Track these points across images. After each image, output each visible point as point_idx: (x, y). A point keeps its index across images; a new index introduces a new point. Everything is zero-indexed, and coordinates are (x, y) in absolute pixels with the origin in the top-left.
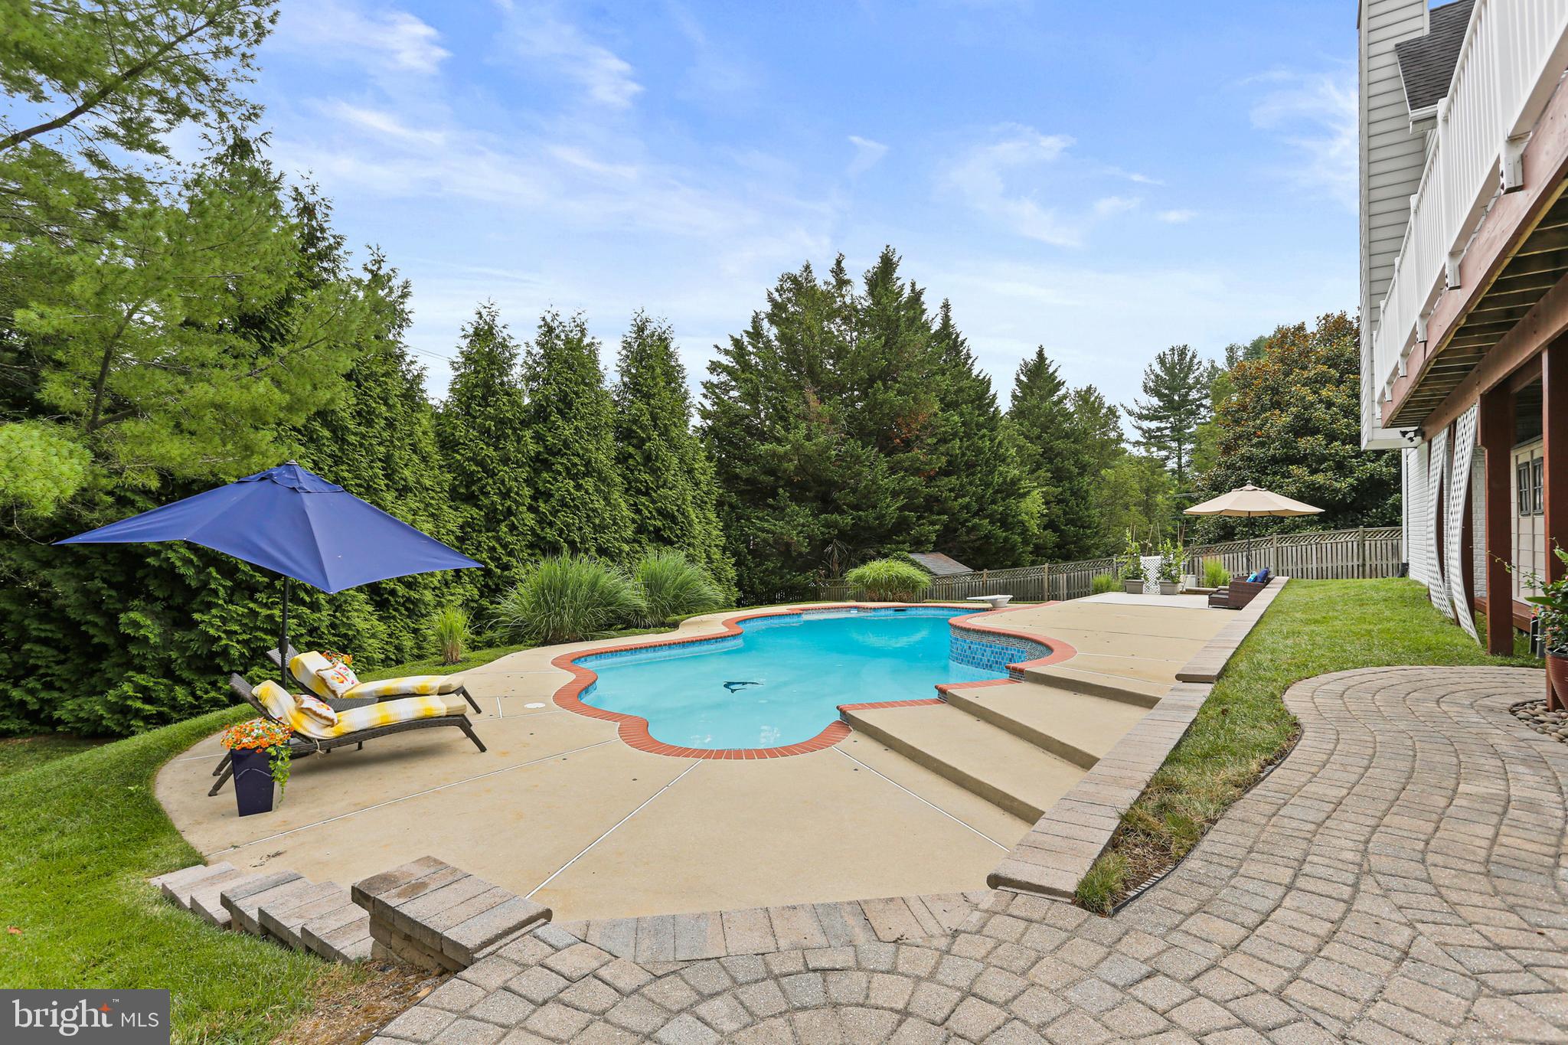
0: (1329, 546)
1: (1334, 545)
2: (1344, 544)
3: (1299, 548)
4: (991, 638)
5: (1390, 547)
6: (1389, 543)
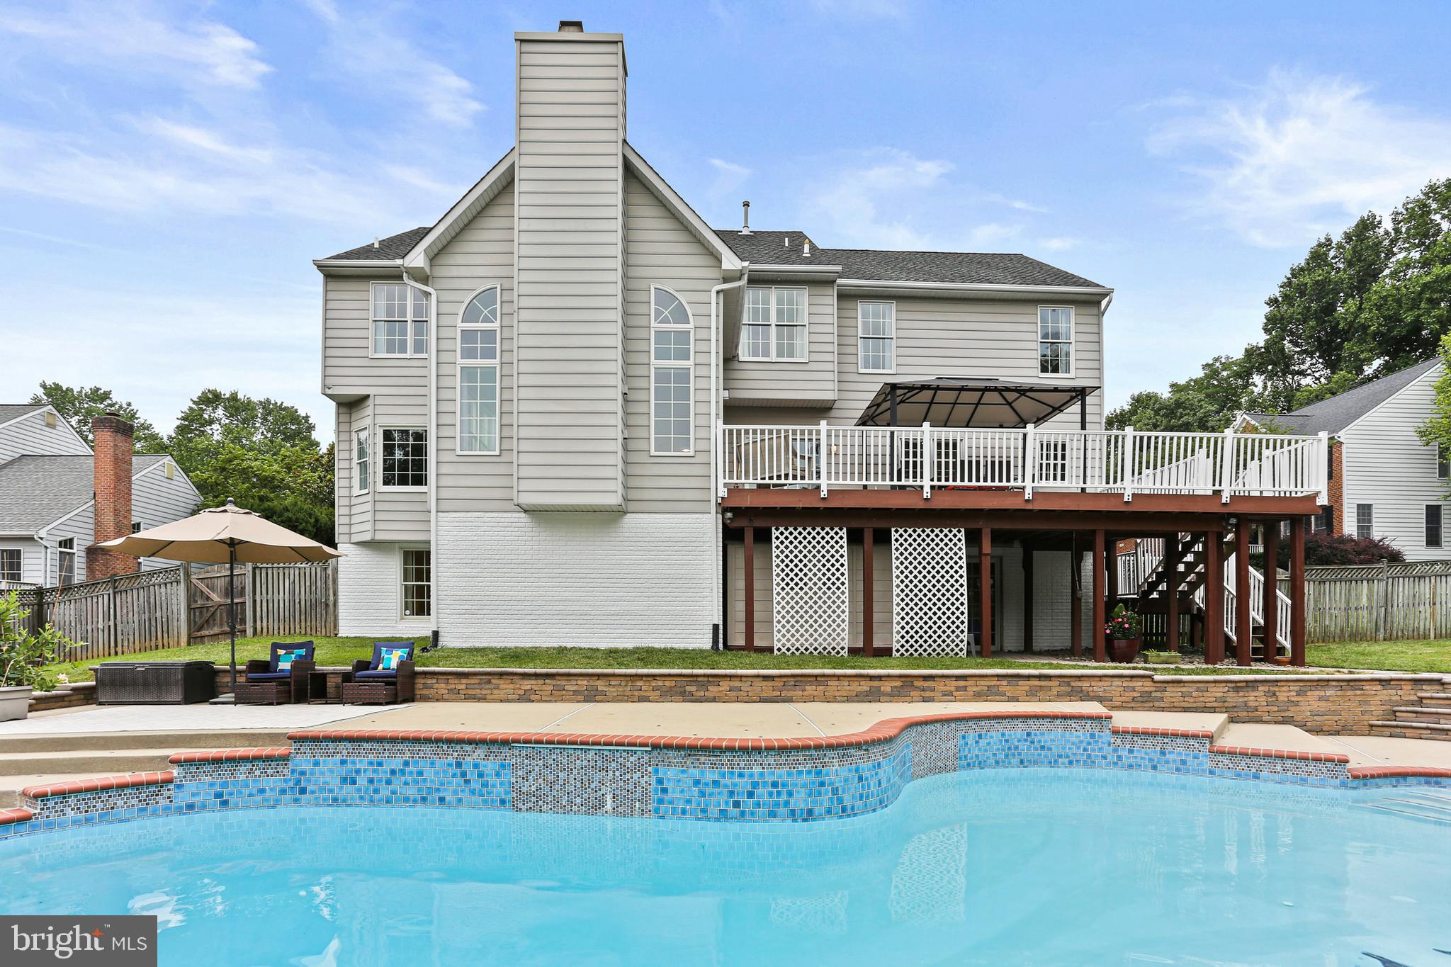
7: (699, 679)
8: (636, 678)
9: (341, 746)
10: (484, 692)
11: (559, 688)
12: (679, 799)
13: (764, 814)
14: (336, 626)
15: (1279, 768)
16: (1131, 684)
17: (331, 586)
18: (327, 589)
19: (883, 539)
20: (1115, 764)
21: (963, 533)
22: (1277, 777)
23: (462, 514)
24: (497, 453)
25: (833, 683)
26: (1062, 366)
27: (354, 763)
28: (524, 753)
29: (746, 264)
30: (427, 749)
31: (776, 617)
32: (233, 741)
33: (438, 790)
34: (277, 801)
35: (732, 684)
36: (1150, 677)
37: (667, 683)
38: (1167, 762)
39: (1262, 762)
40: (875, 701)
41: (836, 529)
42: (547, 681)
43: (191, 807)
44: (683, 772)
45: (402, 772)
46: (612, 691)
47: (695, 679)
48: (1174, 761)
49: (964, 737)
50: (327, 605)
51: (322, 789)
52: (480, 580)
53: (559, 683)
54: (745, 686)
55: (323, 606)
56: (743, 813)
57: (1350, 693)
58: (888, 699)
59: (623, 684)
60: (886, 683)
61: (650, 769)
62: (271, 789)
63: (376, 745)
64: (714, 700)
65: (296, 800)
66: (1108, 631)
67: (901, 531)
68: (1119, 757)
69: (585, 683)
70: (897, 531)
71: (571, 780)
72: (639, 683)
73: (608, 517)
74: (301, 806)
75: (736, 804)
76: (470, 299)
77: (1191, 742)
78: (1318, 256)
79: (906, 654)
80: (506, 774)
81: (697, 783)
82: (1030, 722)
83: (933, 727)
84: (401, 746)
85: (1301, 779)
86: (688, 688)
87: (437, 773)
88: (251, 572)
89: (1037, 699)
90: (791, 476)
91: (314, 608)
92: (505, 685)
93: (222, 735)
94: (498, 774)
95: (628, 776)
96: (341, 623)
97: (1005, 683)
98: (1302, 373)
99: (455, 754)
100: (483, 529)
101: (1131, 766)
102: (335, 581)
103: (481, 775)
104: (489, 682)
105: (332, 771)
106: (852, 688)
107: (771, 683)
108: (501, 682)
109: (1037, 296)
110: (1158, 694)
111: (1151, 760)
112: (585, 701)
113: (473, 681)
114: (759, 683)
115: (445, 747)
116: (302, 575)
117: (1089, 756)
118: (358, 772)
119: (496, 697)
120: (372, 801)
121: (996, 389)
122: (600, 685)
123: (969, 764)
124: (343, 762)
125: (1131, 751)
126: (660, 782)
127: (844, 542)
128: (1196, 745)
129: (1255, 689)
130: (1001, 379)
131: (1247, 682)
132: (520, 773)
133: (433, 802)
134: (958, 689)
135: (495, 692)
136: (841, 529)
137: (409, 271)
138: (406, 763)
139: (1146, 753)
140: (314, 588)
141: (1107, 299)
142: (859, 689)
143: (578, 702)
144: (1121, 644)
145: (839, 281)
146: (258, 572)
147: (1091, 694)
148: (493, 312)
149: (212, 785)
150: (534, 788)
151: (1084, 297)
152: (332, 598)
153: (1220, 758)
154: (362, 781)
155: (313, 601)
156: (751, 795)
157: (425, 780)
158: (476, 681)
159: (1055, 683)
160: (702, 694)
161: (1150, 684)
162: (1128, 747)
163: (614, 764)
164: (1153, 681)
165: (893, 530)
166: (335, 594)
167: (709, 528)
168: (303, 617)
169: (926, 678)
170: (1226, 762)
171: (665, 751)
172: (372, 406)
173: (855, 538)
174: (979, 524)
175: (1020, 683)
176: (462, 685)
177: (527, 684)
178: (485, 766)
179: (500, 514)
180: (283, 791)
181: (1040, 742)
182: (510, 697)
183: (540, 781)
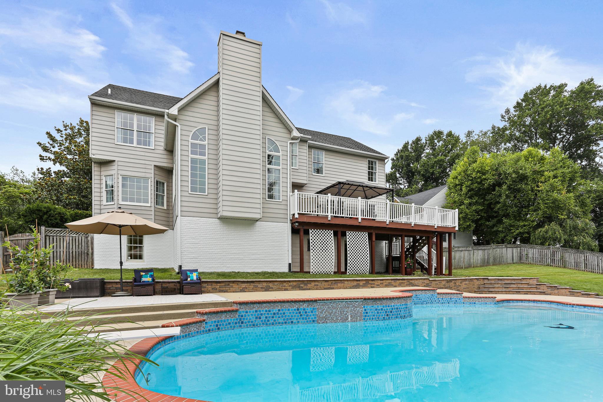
7: (305, 282)
8: (283, 282)
9: (255, 305)
10: (227, 289)
11: (256, 286)
12: (371, 315)
13: (395, 317)
14: (93, 264)
15: (480, 301)
16: (424, 281)
17: (90, 245)
18: (88, 247)
19: (344, 234)
20: (438, 303)
21: (367, 234)
22: (480, 303)
23: (192, 218)
24: (206, 194)
25: (346, 282)
26: (374, 180)
27: (260, 311)
28: (321, 304)
29: (302, 135)
30: (287, 305)
31: (312, 261)
32: (207, 306)
33: (291, 319)
34: (234, 327)
35: (315, 283)
36: (428, 279)
37: (294, 284)
38: (452, 301)
39: (476, 299)
40: (358, 288)
41: (330, 231)
42: (251, 284)
43: (209, 330)
44: (372, 307)
45: (278, 313)
46: (275, 287)
47: (303, 282)
48: (454, 301)
50: (88, 254)
51: (249, 322)
52: (200, 245)
53: (256, 284)
54: (319, 284)
55: (86, 254)
56: (389, 318)
57: (471, 282)
58: (362, 287)
59: (279, 284)
60: (361, 282)
61: (362, 306)
62: (232, 323)
63: (268, 305)
64: (309, 289)
65: (240, 326)
66: (406, 266)
67: (349, 232)
68: (439, 301)
69: (265, 284)
70: (348, 232)
71: (337, 312)
72: (285, 284)
73: (250, 222)
74: (242, 328)
75: (387, 315)
76: (194, 131)
77: (458, 295)
78: (405, 147)
79: (351, 274)
80: (315, 312)
81: (376, 309)
82: (417, 292)
84: (277, 304)
85: (486, 303)
86: (301, 285)
87: (290, 313)
88: (44, 238)
89: (401, 286)
90: (311, 212)
91: (80, 255)
92: (235, 285)
93: (203, 304)
94: (312, 312)
95: (356, 309)
96: (96, 262)
97: (393, 281)
98: (401, 184)
99: (297, 306)
100: (200, 224)
101: (442, 303)
102: (92, 243)
103: (306, 313)
104: (229, 285)
105: (252, 315)
106: (351, 284)
107: (327, 283)
108: (234, 285)
109: (367, 155)
110: (430, 284)
111: (448, 301)
112: (265, 291)
113: (222, 285)
114: (324, 283)
115: (293, 304)
116: (74, 240)
117: (431, 301)
118: (262, 314)
119: (231, 290)
120: (267, 324)
121: (362, 186)
122: (271, 285)
124: (256, 311)
125: (442, 299)
126: (365, 310)
127: (332, 235)
128: (460, 296)
129: (451, 282)
130: (365, 183)
131: (450, 280)
132: (320, 311)
133: (289, 323)
134: (381, 284)
135: (231, 288)
136: (331, 231)
137: (168, 115)
138: (279, 310)
139: (446, 299)
140: (80, 246)
141: (388, 159)
142: (354, 284)
143: (263, 291)
144: (409, 270)
145: (309, 141)
146: (47, 238)
147: (415, 284)
148: (205, 137)
149: (215, 322)
150: (324, 315)
151: (380, 158)
152: (90, 251)
153: (466, 299)
154: (263, 318)
155: (80, 252)
156: (391, 312)
157: (286, 316)
158: (224, 285)
159: (406, 281)
160: (306, 287)
161: (428, 281)
162: (441, 298)
163: (351, 306)
164: (429, 280)
165: (347, 232)
166: (92, 249)
167: (287, 228)
168: (74, 260)
169: (372, 280)
170: (467, 300)
171: (367, 300)
172: (116, 166)
173: (335, 234)
174: (372, 231)
175: (397, 281)
176: (218, 286)
177: (244, 285)
178: (307, 309)
179: (207, 219)
180: (236, 323)
181: (419, 297)
182: (237, 290)
183: (327, 313)
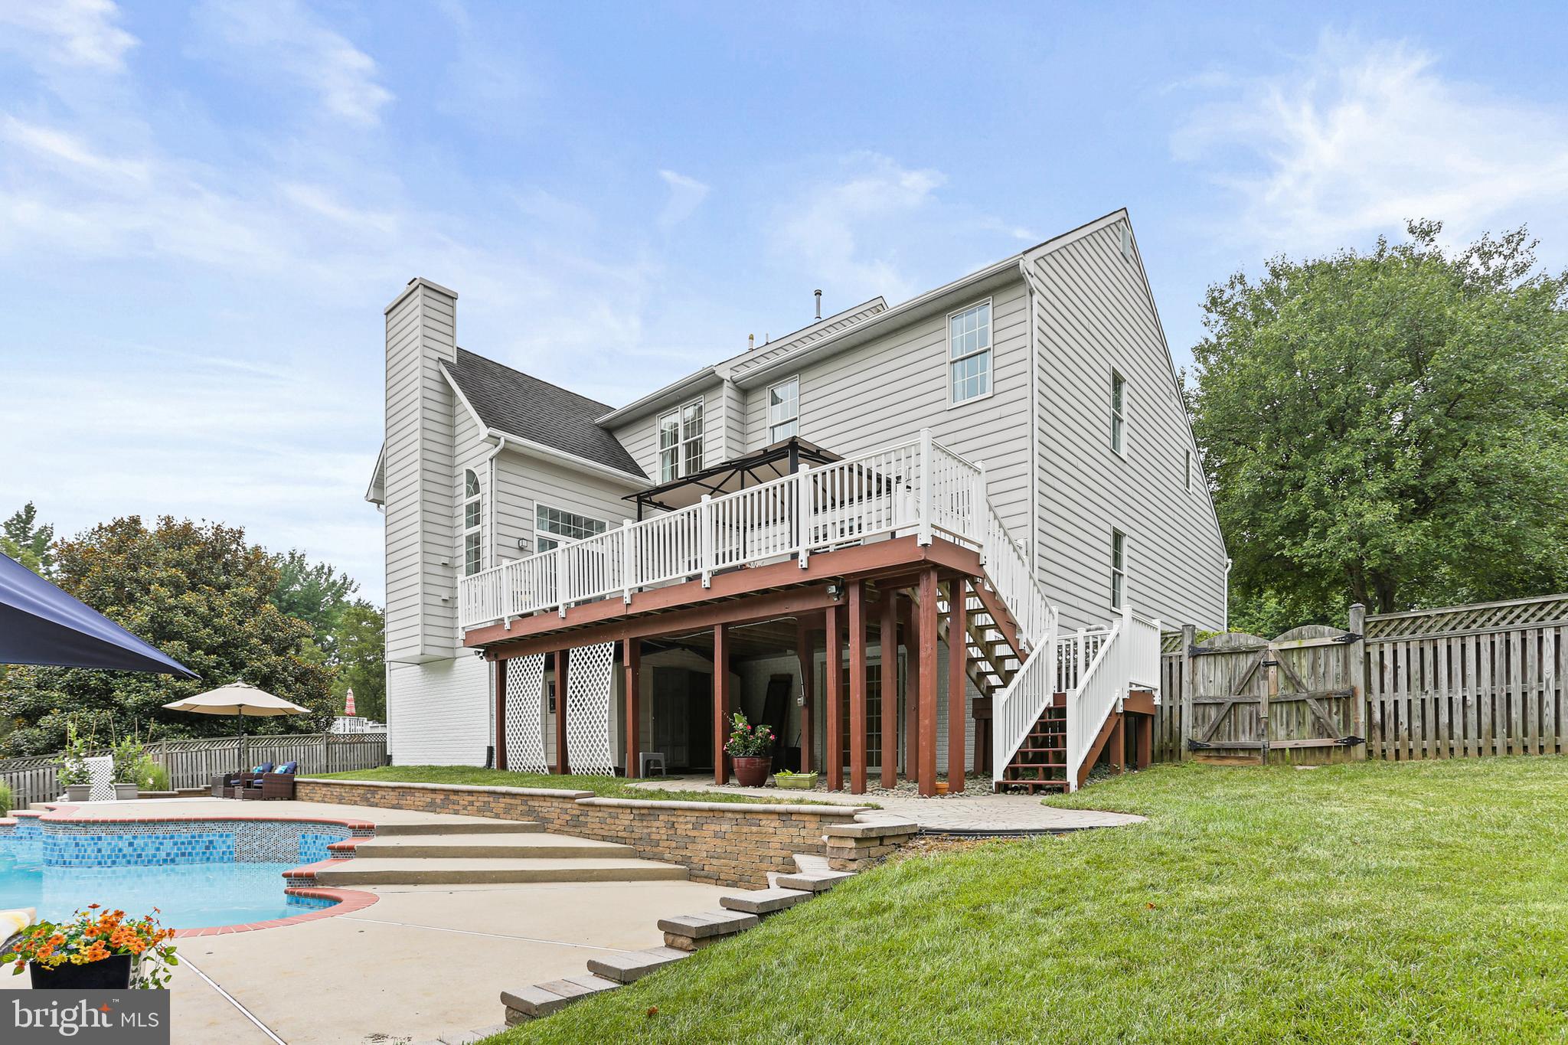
0: (218, 752)
1: (222, 752)
2: (231, 751)
3: (189, 754)
4: (171, 827)
5: (269, 754)
6: (269, 750)
21: (613, 646)
26: (980, 386)
49: (304, 837)
83: (270, 825)
107: (395, 794)
110: (583, 819)
114: (391, 793)
122: (343, 792)
123: (308, 860)
127: (543, 667)
136: (542, 655)
147: (540, 815)
159: (519, 801)
161: (577, 806)
174: (622, 635)
